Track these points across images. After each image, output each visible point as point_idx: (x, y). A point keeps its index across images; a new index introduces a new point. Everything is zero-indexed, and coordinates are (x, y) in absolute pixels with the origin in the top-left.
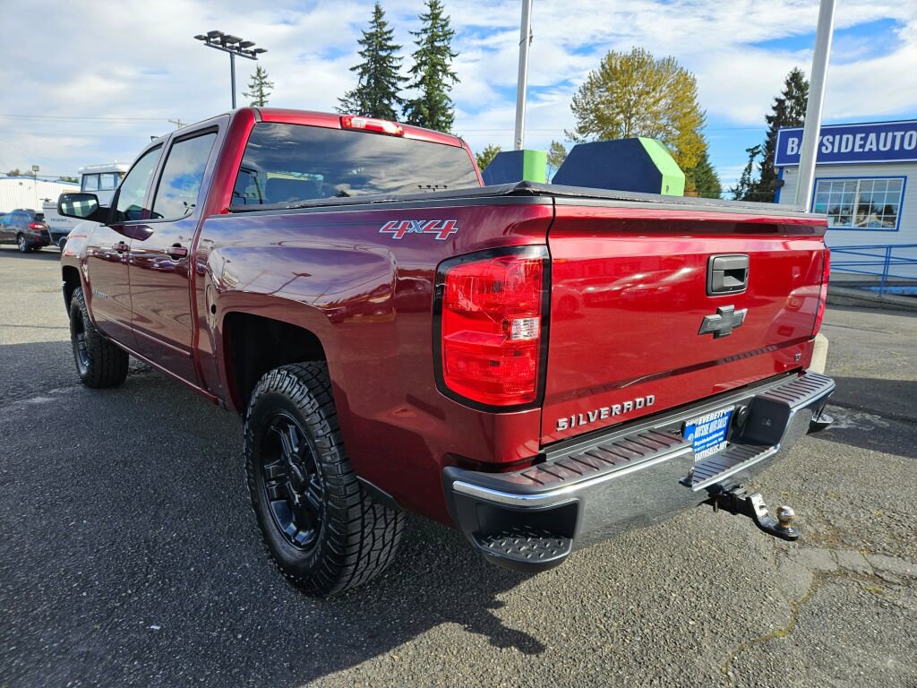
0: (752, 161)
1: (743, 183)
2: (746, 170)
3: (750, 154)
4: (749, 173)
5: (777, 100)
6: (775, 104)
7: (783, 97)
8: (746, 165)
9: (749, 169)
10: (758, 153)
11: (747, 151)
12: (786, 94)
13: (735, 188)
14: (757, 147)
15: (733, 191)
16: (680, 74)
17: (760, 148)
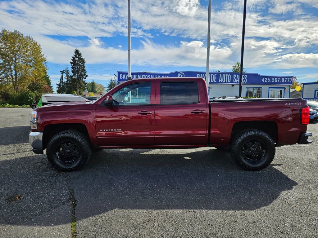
0: (62, 75)
1: (61, 82)
2: (61, 78)
3: (61, 73)
4: (62, 79)
5: (73, 57)
6: (72, 59)
7: (74, 57)
8: (61, 76)
9: (62, 78)
10: (64, 72)
11: (61, 72)
12: (75, 56)
13: (58, 84)
14: (64, 71)
15: (58, 85)
16: (34, 43)
17: (65, 71)
